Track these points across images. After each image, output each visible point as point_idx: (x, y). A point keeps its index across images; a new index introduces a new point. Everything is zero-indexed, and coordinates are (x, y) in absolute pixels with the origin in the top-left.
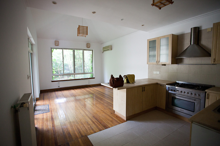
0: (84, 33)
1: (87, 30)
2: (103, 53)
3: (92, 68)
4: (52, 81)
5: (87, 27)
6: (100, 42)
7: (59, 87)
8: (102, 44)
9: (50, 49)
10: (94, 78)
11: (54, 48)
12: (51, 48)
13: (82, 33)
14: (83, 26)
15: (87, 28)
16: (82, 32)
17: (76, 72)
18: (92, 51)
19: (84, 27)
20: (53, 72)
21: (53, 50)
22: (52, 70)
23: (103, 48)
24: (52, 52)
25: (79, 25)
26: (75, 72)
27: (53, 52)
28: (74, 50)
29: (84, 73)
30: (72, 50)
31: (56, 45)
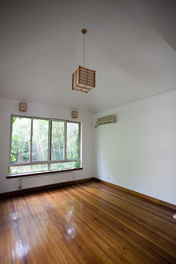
0: (88, 83)
1: (94, 77)
2: (96, 127)
3: (79, 152)
4: (8, 178)
5: (94, 72)
6: (93, 111)
7: (20, 188)
8: (94, 113)
9: (10, 116)
10: (82, 169)
11: (17, 116)
12: (12, 116)
13: (86, 83)
14: (87, 70)
15: (94, 75)
16: (86, 80)
17: (54, 158)
18: (80, 123)
19: (89, 71)
20: (10, 158)
21: (15, 119)
22: (10, 155)
23: (98, 119)
24: (12, 122)
25: (80, 66)
26: (50, 159)
27: (15, 122)
28: (51, 121)
29: (66, 161)
30: (48, 121)
31: (21, 109)
